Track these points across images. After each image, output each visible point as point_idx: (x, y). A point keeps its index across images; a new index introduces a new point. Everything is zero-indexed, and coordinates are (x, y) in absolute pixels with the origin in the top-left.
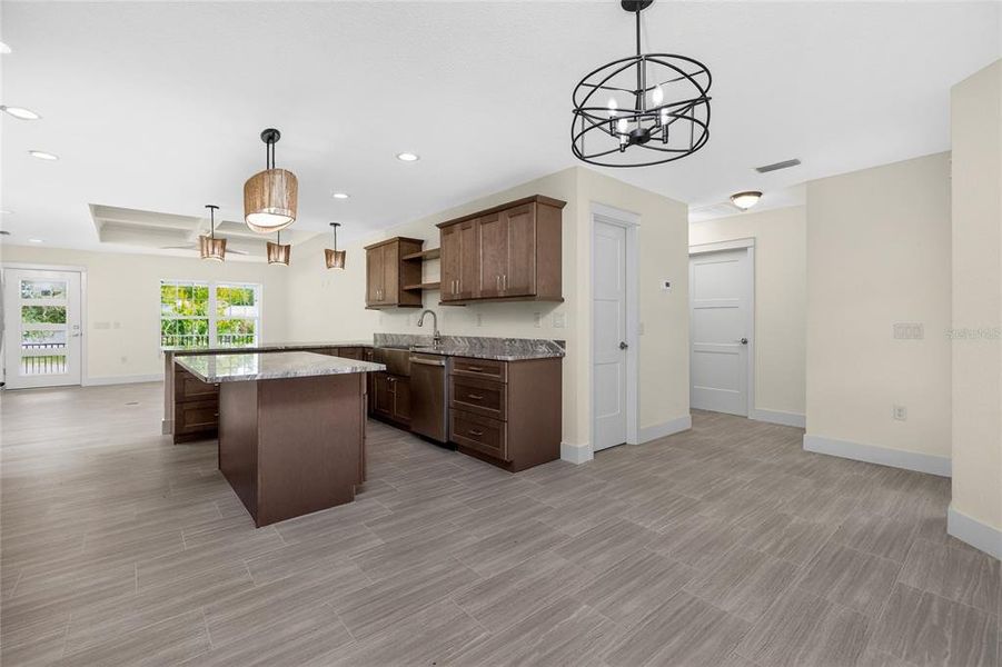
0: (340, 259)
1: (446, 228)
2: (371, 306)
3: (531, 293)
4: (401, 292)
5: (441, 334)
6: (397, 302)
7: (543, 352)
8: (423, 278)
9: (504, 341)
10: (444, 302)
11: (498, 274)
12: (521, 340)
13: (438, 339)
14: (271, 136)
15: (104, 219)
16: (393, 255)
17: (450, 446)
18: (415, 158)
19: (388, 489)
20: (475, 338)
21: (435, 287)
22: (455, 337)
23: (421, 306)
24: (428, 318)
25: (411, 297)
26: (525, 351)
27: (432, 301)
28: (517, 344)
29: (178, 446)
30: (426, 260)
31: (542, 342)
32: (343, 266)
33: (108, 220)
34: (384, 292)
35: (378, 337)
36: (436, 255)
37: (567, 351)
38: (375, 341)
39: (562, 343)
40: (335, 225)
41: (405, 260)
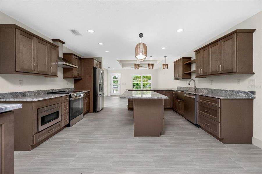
0: (166, 67)
1: (198, 52)
2: (175, 79)
3: (234, 71)
4: (184, 74)
5: (197, 87)
6: (182, 77)
7: (242, 96)
8: (191, 69)
9: (222, 90)
10: (197, 77)
11: (218, 65)
12: (230, 91)
13: (196, 89)
14: (141, 35)
15: (122, 63)
16: (181, 63)
17: (198, 126)
18: (182, 30)
19: (171, 135)
20: (210, 89)
21: (194, 72)
22: (202, 88)
23: (190, 78)
24: (192, 82)
25: (187, 75)
26: (232, 95)
27: (193, 77)
28: (228, 92)
29: (129, 111)
30: (192, 63)
31: (241, 92)
32: (167, 68)
33: (123, 63)
34: (179, 74)
35: (178, 88)
36: (194, 61)
37: (256, 96)
38: (177, 89)
39: (253, 93)
40: (165, 57)
41: (185, 64)
